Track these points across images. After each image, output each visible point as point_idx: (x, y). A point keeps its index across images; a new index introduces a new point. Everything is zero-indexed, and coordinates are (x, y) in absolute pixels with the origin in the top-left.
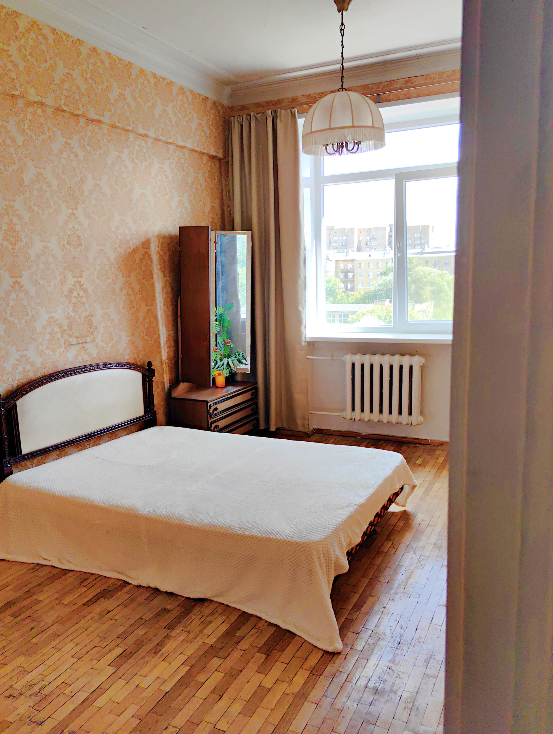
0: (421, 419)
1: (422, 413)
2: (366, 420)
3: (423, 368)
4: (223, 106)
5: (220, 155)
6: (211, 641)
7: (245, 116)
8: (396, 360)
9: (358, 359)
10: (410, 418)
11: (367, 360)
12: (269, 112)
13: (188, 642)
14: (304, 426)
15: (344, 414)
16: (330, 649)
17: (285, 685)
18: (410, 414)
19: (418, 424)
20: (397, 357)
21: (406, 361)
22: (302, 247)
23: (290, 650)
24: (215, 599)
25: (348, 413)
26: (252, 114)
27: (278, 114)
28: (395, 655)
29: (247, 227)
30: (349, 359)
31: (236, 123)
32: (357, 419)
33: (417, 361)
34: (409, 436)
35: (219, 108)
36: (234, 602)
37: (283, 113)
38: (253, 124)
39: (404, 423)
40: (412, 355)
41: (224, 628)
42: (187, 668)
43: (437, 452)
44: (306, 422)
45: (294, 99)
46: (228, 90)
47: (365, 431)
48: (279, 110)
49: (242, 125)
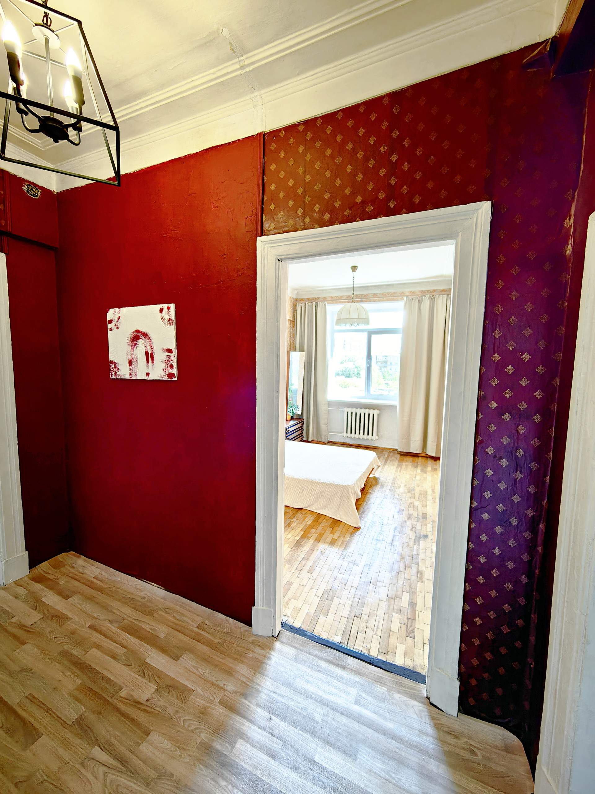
0: (377, 437)
1: (377, 435)
2: (353, 437)
3: (378, 415)
4: (293, 298)
5: (291, 319)
6: (309, 523)
7: (303, 303)
8: (367, 411)
9: (350, 410)
10: (373, 437)
11: (354, 410)
12: (314, 303)
13: (300, 523)
14: (325, 439)
15: (343, 434)
16: (357, 526)
17: (342, 538)
18: (372, 435)
19: (376, 440)
20: (367, 410)
21: (371, 412)
22: (327, 360)
23: (341, 527)
24: (306, 509)
25: (345, 434)
26: (306, 303)
27: (318, 304)
28: (382, 529)
29: (302, 350)
30: (346, 410)
31: (299, 306)
32: (349, 437)
33: (376, 412)
34: (371, 445)
35: (292, 299)
36: (314, 509)
37: (320, 304)
38: (307, 307)
39: (370, 439)
40: (374, 409)
41: (313, 519)
42: (303, 532)
43: (384, 453)
44: (326, 437)
45: (325, 298)
46: (296, 292)
47: (352, 442)
48: (319, 302)
49: (301, 307)
